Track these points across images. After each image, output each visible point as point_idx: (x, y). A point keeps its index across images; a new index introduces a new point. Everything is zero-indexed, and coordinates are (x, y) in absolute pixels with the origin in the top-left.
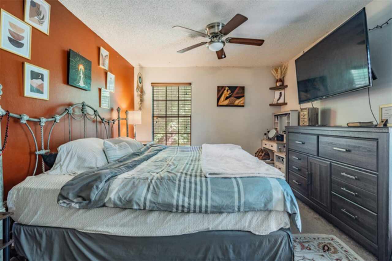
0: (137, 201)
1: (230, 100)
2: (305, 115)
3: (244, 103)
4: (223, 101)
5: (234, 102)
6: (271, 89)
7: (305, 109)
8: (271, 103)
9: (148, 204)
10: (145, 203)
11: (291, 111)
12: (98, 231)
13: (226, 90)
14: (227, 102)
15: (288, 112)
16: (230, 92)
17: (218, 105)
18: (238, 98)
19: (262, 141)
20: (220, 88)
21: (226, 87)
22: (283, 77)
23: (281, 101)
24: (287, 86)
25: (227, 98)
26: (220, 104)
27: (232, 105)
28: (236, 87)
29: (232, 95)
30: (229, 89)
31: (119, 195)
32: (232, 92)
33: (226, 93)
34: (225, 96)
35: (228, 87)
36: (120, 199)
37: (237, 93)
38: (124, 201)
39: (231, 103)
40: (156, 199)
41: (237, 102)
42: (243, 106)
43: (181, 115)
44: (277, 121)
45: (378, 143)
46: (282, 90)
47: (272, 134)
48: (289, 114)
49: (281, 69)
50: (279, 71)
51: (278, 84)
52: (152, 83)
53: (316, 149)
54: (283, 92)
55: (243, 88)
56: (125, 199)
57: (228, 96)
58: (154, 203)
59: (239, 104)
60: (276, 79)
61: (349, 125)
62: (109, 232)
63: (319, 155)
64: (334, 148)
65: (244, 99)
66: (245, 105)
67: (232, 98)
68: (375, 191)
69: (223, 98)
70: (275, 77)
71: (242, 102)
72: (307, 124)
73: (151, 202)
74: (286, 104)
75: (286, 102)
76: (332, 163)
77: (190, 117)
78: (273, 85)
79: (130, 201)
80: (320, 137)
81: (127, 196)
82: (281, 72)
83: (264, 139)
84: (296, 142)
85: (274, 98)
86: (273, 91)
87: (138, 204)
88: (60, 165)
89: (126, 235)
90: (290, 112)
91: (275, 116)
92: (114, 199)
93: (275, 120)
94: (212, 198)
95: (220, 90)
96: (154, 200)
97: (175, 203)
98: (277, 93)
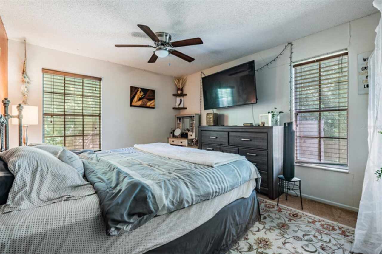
0: (187, 199)
1: (142, 101)
2: (211, 118)
3: (154, 105)
4: (137, 102)
5: (147, 103)
6: (174, 95)
7: (211, 114)
8: (174, 107)
9: (194, 198)
10: (192, 199)
11: (196, 114)
12: (147, 249)
13: (139, 92)
14: (140, 103)
15: (192, 115)
16: (143, 94)
17: (131, 106)
18: (150, 100)
19: (168, 139)
20: (133, 89)
21: (139, 88)
22: (182, 88)
23: (182, 106)
24: (186, 95)
25: (140, 99)
26: (133, 104)
27: (144, 106)
28: (148, 90)
29: (144, 97)
30: (142, 91)
31: (170, 199)
32: (145, 94)
33: (139, 94)
34: (138, 97)
35: (141, 89)
36: (173, 203)
37: (149, 96)
38: (176, 203)
39: (143, 104)
40: (198, 192)
41: (149, 104)
42: (154, 108)
43: (86, 114)
44: (179, 122)
45: (267, 135)
46: (182, 97)
47: (178, 132)
48: (194, 116)
49: (182, 81)
50: (181, 82)
51: (179, 92)
52: (43, 69)
53: (227, 141)
54: (182, 99)
55: (153, 92)
56: (176, 200)
57: (141, 97)
58: (199, 196)
59: (150, 106)
60: (177, 87)
61: (245, 125)
62: (159, 244)
63: (230, 144)
64: (242, 139)
65: (154, 102)
66: (155, 107)
67: (145, 100)
68: (266, 160)
69: (136, 99)
70: (176, 86)
71: (153, 104)
72: (212, 124)
73: (196, 196)
74: (186, 108)
75: (185, 107)
76: (240, 149)
77: (99, 116)
78: (175, 93)
79: (181, 202)
80: (230, 133)
81: (177, 198)
82: (182, 83)
83: (170, 137)
84: (211, 137)
85: (176, 103)
86: (175, 97)
87: (188, 202)
88: (26, 192)
89: (176, 238)
90: (194, 115)
91: (177, 117)
92: (168, 204)
93: (177, 121)
94: (228, 181)
95: (134, 90)
96: (198, 193)
97: (212, 191)
98: (178, 99)
